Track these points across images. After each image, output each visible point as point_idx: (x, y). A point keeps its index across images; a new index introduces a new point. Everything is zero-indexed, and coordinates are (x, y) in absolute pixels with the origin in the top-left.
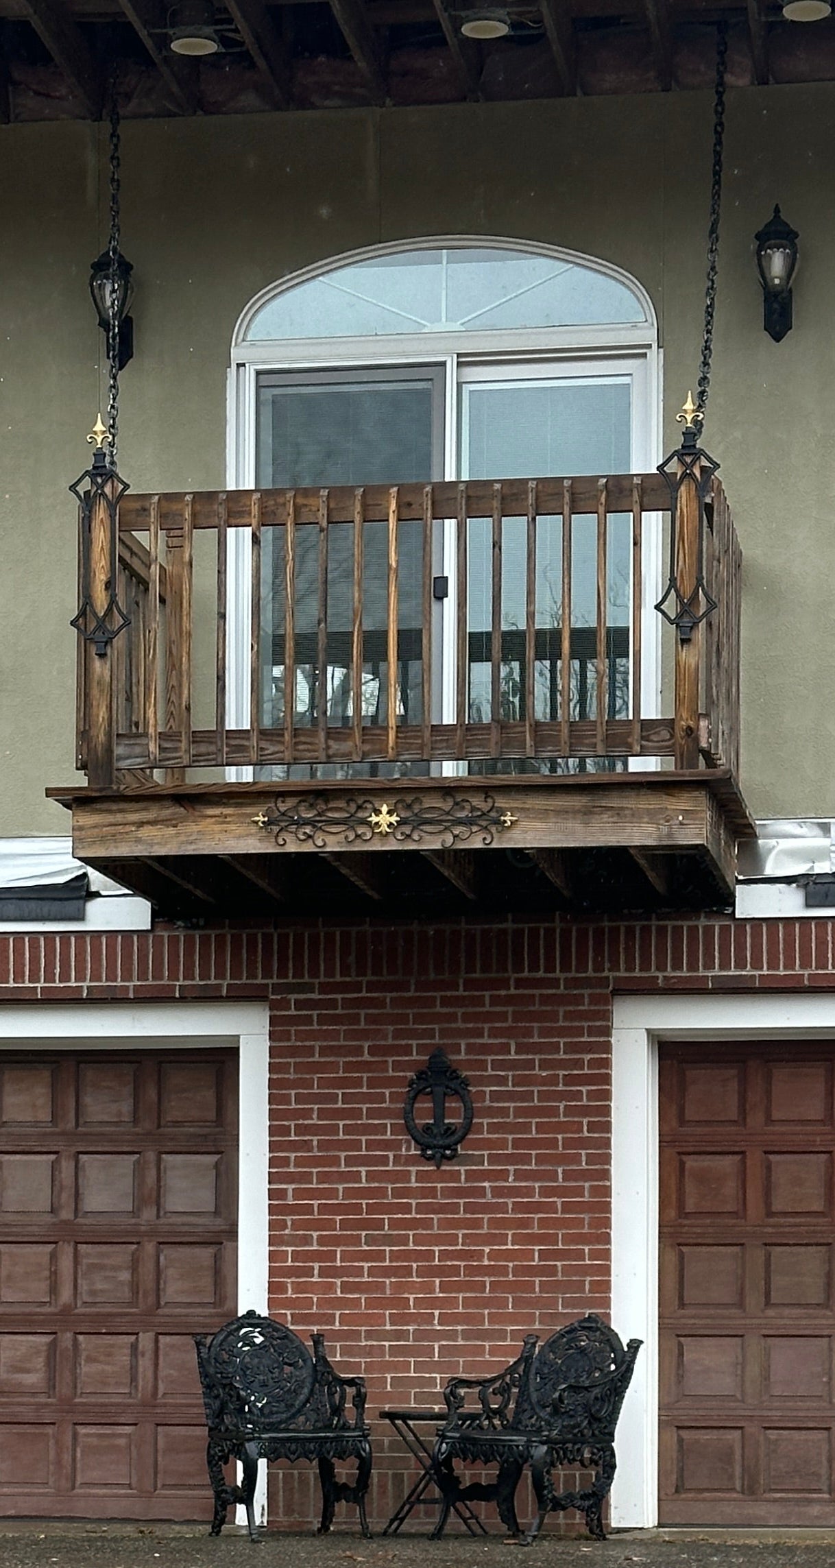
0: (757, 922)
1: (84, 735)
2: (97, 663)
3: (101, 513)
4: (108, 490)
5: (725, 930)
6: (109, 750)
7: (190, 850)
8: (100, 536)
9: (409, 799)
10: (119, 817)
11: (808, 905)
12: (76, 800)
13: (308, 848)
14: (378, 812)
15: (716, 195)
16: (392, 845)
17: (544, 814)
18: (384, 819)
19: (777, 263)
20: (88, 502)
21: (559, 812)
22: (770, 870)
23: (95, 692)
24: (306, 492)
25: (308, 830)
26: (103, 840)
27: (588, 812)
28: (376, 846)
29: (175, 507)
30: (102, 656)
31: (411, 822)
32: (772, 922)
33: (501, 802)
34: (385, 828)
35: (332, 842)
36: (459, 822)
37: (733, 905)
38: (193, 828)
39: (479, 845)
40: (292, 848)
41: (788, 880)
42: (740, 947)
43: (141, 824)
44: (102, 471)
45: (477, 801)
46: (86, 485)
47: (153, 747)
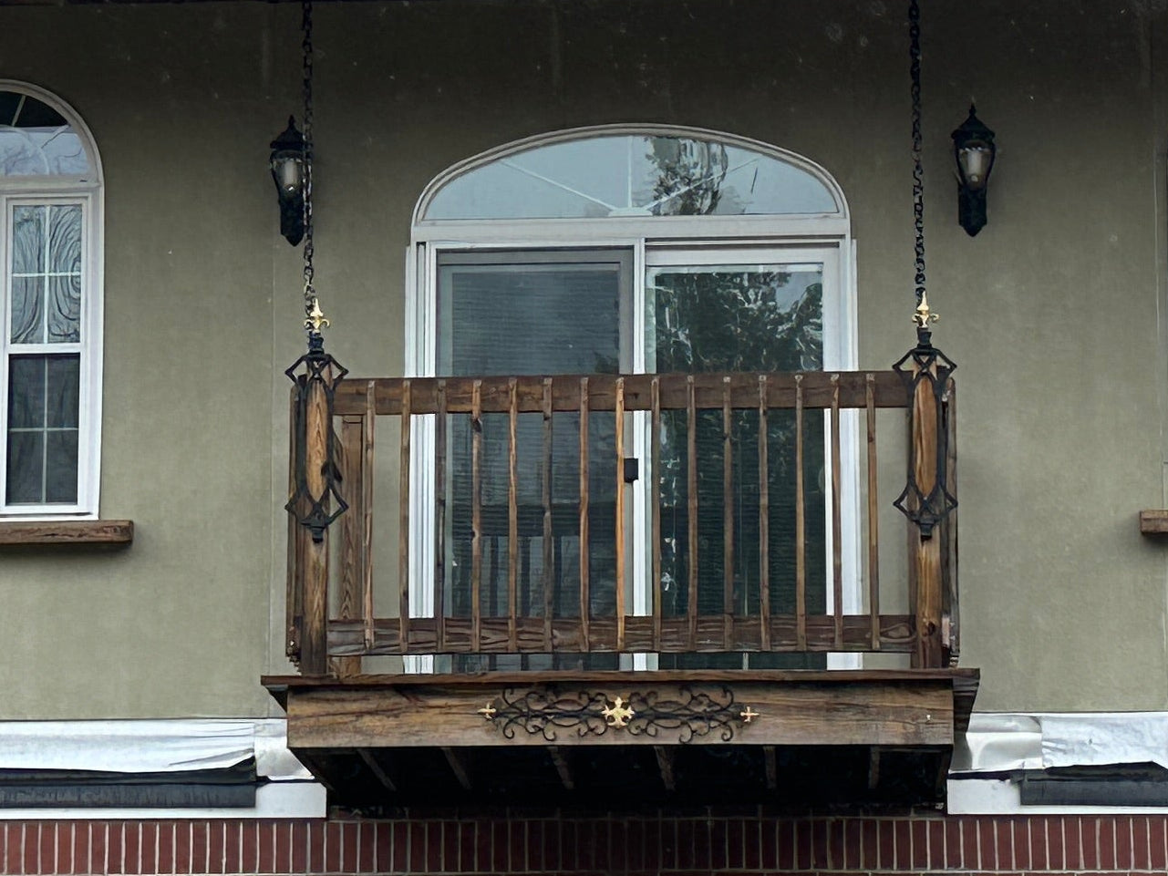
0: (970, 819)
1: (297, 620)
2: (313, 549)
3: (318, 397)
4: (324, 374)
5: (936, 827)
6: (324, 637)
7: (412, 742)
8: (316, 421)
9: (644, 693)
10: (337, 707)
11: (1024, 802)
12: (283, 692)
13: (538, 741)
14: (612, 706)
15: (917, 101)
16: (627, 740)
17: (786, 711)
18: (619, 712)
19: (975, 162)
20: (303, 384)
21: (801, 709)
22: (976, 766)
23: (310, 576)
24: (527, 380)
25: (538, 722)
26: (318, 730)
27: (831, 709)
28: (610, 740)
29: (391, 391)
30: (318, 541)
31: (650, 715)
32: (986, 819)
33: (740, 697)
34: (619, 722)
35: (565, 735)
36: (699, 717)
37: (944, 799)
38: (414, 719)
39: (718, 741)
40: (521, 740)
41: (1001, 776)
42: (953, 844)
43: (360, 714)
44: (317, 356)
45: (716, 696)
46: (302, 370)
47: (368, 634)
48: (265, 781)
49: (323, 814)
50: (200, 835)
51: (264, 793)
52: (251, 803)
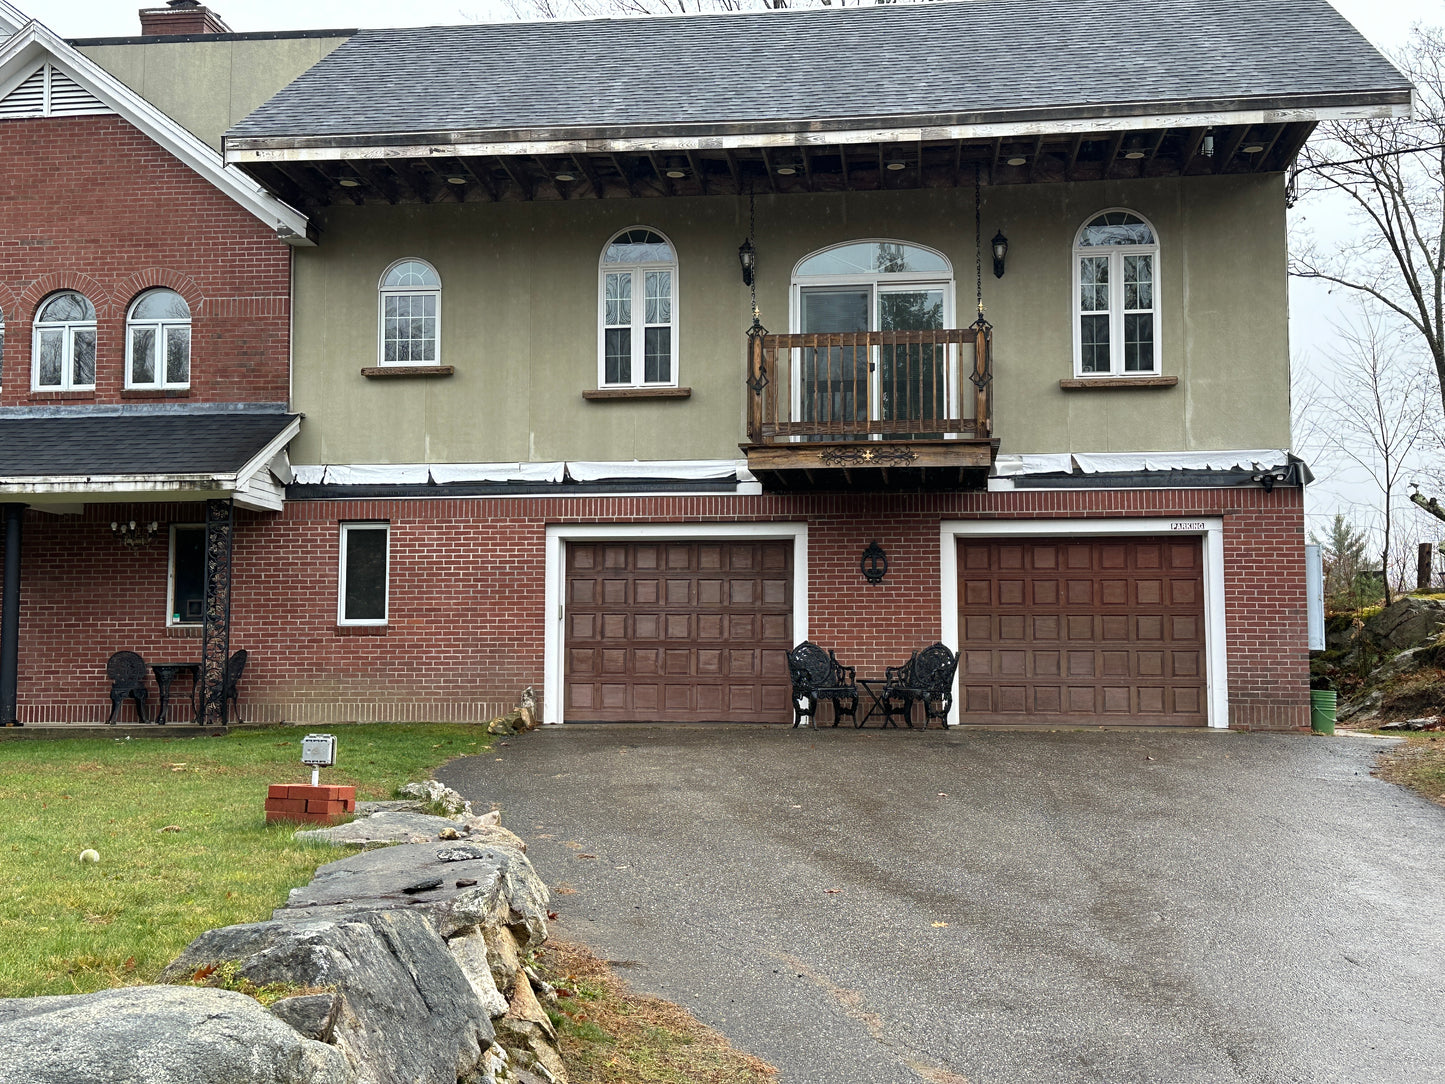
0: (996, 493)
1: (751, 423)
2: (756, 398)
3: (758, 342)
4: (760, 333)
5: (984, 496)
6: (761, 429)
7: (793, 467)
8: (757, 350)
9: (877, 448)
10: (766, 455)
11: (1016, 487)
12: (746, 449)
13: (839, 466)
14: (866, 453)
15: (978, 231)
16: (871, 466)
17: (928, 454)
18: (868, 455)
19: (1000, 250)
20: (752, 337)
21: (935, 454)
22: (998, 474)
23: (755, 407)
24: (834, 335)
25: (839, 459)
26: (759, 463)
27: (946, 453)
28: (865, 466)
29: (785, 339)
30: (758, 394)
31: (878, 457)
32: (1002, 493)
33: (912, 450)
34: (868, 459)
35: (848, 464)
36: (897, 457)
37: (987, 486)
38: (794, 458)
39: (904, 466)
40: (832, 466)
41: (1008, 477)
42: (990, 502)
43: (774, 457)
44: (757, 326)
45: (903, 449)
46: (752, 332)
47: (777, 428)
48: (740, 482)
49: (760, 493)
50: (716, 501)
51: (739, 486)
52: (735, 490)
